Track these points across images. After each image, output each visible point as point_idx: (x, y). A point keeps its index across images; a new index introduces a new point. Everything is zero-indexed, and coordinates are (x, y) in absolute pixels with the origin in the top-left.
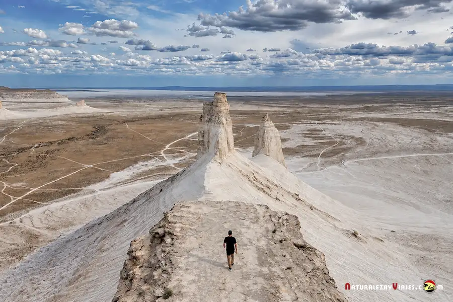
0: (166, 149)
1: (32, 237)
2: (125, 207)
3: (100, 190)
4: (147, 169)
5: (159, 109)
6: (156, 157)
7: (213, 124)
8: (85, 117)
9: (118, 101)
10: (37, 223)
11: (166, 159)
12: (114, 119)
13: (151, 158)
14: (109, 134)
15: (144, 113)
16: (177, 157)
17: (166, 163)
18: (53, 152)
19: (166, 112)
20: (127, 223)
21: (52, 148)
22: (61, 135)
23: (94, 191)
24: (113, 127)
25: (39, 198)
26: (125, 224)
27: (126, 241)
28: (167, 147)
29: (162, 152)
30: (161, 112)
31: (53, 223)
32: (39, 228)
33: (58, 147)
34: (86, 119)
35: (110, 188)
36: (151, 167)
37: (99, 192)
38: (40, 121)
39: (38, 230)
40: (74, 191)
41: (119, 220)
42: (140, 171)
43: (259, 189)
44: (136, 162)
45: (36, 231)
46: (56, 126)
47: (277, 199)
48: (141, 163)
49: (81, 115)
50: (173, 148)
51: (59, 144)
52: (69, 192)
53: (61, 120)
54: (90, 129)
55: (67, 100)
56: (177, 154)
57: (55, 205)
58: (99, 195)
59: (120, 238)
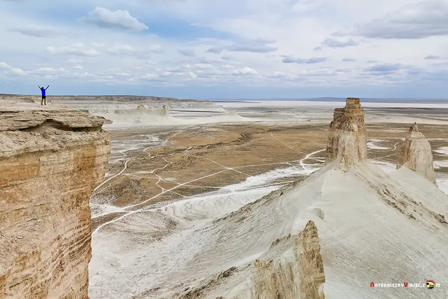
0: (306, 158)
1: (172, 224)
2: (248, 206)
3: (235, 191)
4: (283, 176)
5: (306, 120)
6: (294, 165)
7: (342, 130)
8: (235, 126)
9: (269, 111)
10: (178, 213)
11: (304, 168)
12: (260, 127)
13: (288, 166)
14: (252, 141)
15: (291, 123)
16: (317, 167)
17: (304, 172)
18: (201, 154)
19: (314, 122)
20: (245, 220)
21: (201, 151)
22: (211, 140)
23: (230, 191)
24: (258, 135)
25: (183, 192)
26: (244, 221)
27: (241, 236)
28: (307, 157)
29: (301, 161)
30: (308, 123)
31: (190, 214)
32: (178, 217)
33: (206, 150)
34: (235, 127)
35: (244, 190)
36: (286, 175)
37: (235, 193)
38: (197, 128)
39: (177, 218)
40: (213, 189)
41: (241, 217)
42: (276, 177)
43: (389, 203)
44: (273, 168)
45: (176, 219)
46: (209, 132)
47: (411, 217)
48: (278, 170)
49: (231, 124)
50: (313, 158)
51: (208, 148)
52: (208, 190)
53: (213, 127)
54: (237, 136)
55: (222, 110)
56: (316, 164)
57: (194, 200)
58: (233, 195)
59: (236, 232)
